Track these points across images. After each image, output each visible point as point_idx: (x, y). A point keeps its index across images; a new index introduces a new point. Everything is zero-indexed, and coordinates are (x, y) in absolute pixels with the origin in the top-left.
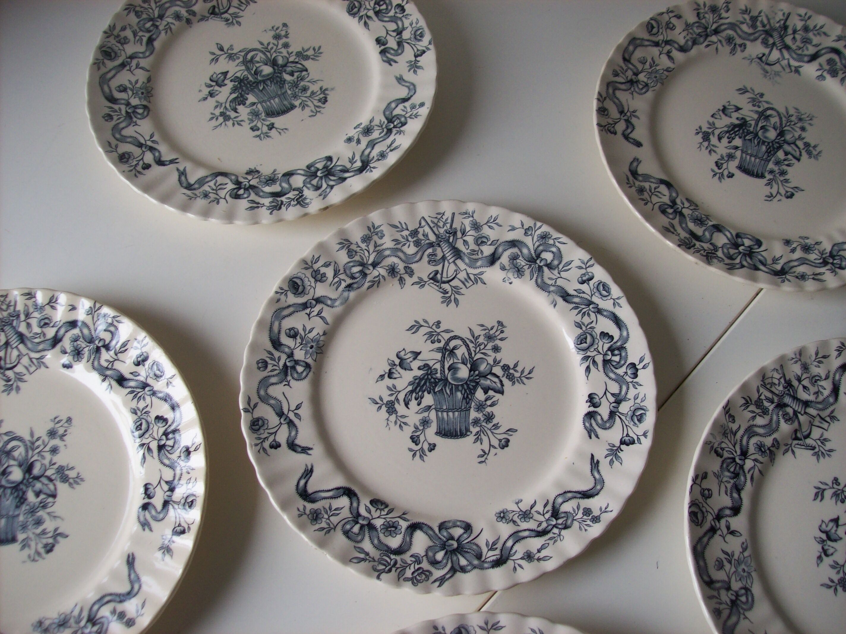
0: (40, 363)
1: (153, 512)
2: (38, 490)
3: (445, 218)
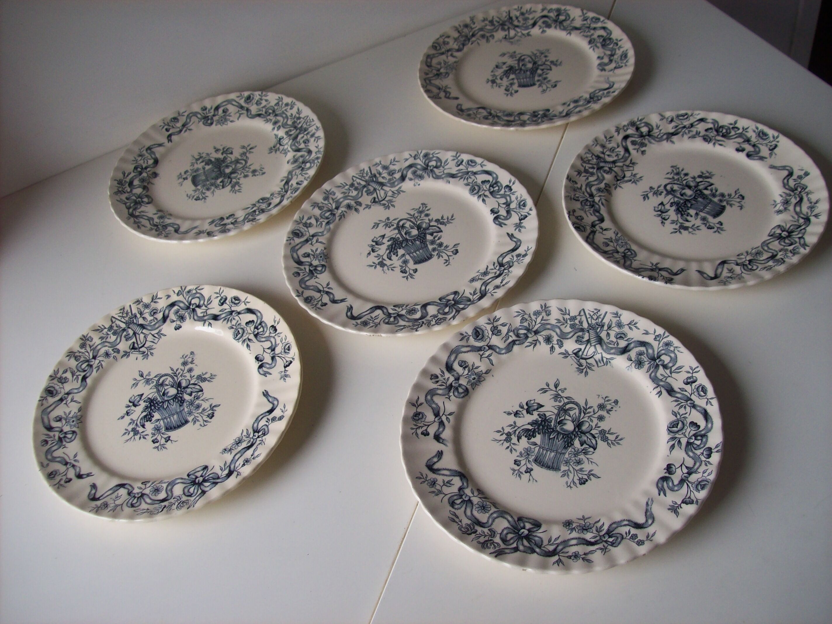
0: (160, 335)
1: (268, 366)
2: (190, 392)
3: (365, 171)
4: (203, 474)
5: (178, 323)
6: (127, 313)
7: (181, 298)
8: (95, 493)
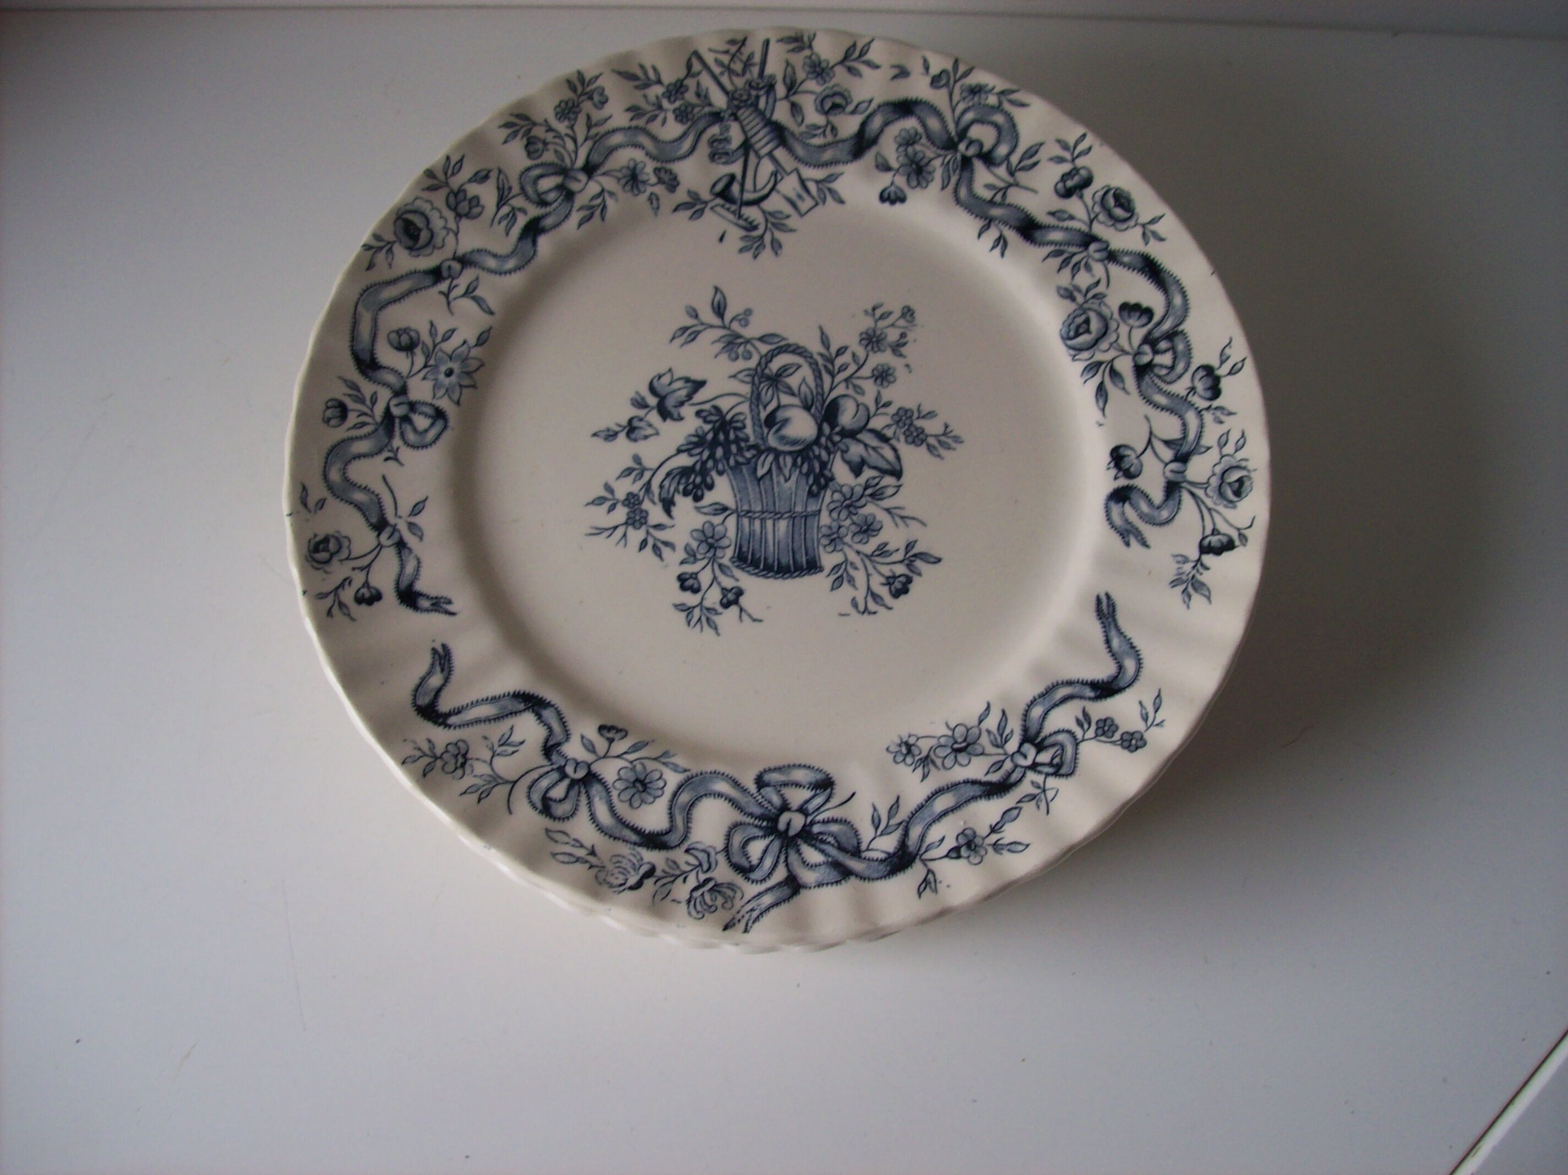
0: (826, 191)
1: (1144, 507)
2: (857, 459)
4: (811, 806)
5: (901, 181)
6: (747, 65)
7: (938, 98)
8: (439, 691)
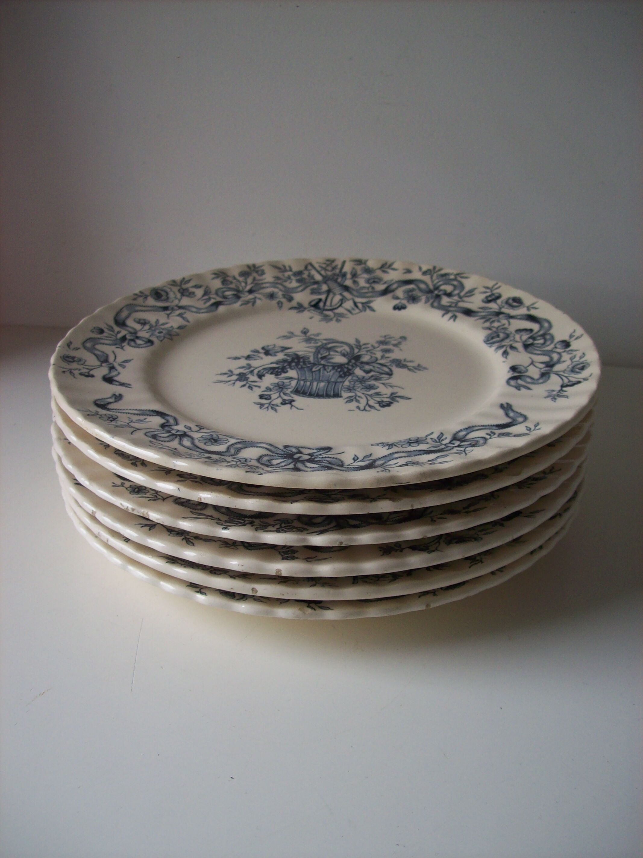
4: (315, 454)
5: (405, 302)
8: (110, 403)
